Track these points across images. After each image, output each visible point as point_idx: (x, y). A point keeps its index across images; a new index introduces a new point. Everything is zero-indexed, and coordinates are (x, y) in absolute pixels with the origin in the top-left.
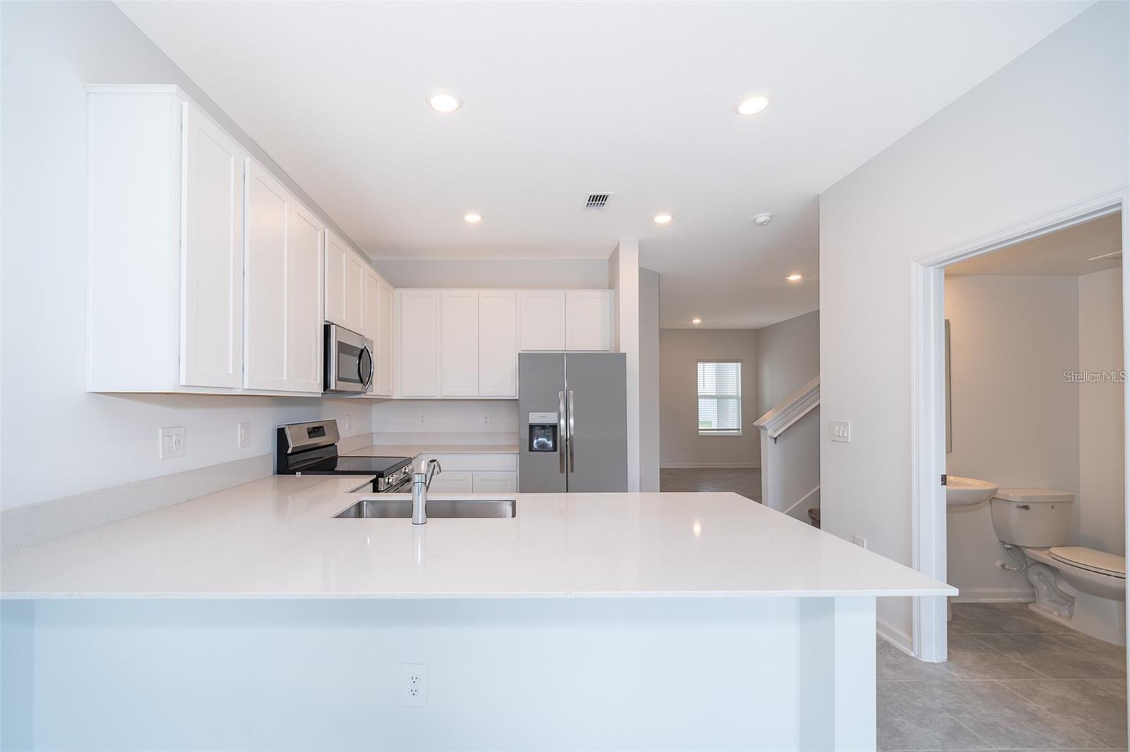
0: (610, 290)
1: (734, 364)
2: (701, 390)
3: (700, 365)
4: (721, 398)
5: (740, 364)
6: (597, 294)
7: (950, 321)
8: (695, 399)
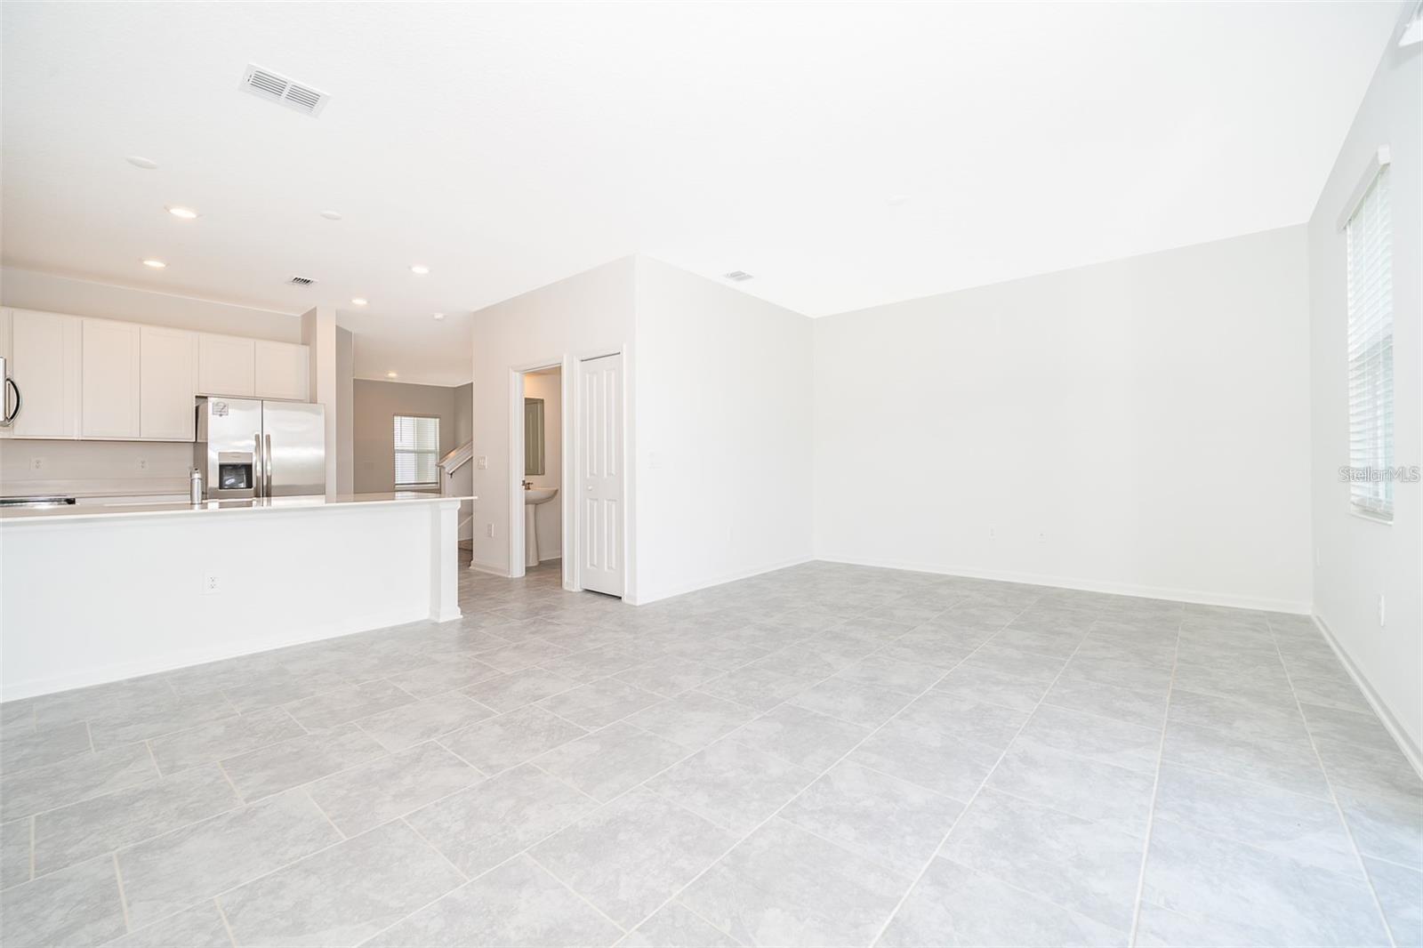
0: (304, 346)
1: (433, 420)
2: (398, 445)
3: (397, 419)
4: (420, 453)
5: (438, 420)
6: (292, 347)
7: (545, 401)
8: (391, 452)
